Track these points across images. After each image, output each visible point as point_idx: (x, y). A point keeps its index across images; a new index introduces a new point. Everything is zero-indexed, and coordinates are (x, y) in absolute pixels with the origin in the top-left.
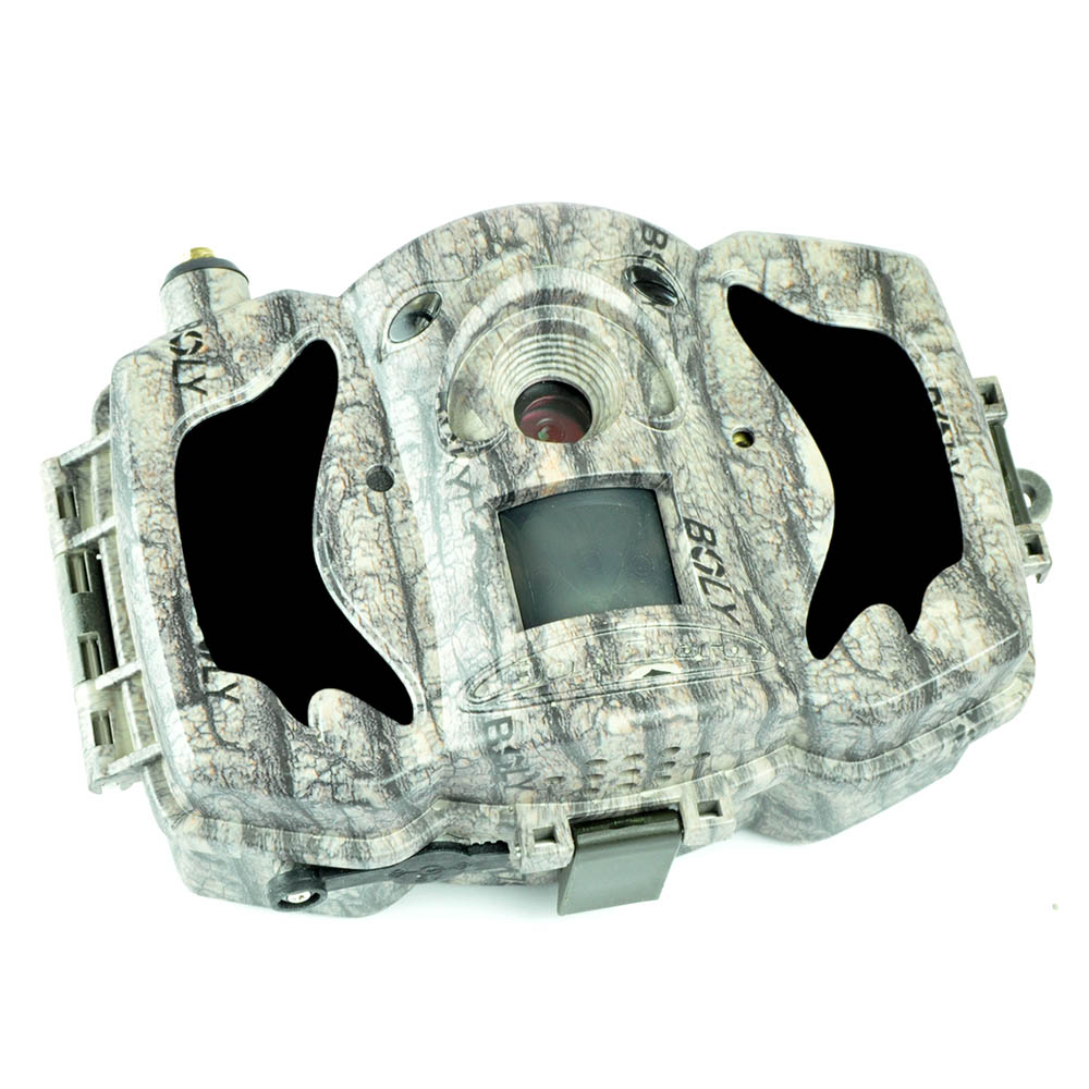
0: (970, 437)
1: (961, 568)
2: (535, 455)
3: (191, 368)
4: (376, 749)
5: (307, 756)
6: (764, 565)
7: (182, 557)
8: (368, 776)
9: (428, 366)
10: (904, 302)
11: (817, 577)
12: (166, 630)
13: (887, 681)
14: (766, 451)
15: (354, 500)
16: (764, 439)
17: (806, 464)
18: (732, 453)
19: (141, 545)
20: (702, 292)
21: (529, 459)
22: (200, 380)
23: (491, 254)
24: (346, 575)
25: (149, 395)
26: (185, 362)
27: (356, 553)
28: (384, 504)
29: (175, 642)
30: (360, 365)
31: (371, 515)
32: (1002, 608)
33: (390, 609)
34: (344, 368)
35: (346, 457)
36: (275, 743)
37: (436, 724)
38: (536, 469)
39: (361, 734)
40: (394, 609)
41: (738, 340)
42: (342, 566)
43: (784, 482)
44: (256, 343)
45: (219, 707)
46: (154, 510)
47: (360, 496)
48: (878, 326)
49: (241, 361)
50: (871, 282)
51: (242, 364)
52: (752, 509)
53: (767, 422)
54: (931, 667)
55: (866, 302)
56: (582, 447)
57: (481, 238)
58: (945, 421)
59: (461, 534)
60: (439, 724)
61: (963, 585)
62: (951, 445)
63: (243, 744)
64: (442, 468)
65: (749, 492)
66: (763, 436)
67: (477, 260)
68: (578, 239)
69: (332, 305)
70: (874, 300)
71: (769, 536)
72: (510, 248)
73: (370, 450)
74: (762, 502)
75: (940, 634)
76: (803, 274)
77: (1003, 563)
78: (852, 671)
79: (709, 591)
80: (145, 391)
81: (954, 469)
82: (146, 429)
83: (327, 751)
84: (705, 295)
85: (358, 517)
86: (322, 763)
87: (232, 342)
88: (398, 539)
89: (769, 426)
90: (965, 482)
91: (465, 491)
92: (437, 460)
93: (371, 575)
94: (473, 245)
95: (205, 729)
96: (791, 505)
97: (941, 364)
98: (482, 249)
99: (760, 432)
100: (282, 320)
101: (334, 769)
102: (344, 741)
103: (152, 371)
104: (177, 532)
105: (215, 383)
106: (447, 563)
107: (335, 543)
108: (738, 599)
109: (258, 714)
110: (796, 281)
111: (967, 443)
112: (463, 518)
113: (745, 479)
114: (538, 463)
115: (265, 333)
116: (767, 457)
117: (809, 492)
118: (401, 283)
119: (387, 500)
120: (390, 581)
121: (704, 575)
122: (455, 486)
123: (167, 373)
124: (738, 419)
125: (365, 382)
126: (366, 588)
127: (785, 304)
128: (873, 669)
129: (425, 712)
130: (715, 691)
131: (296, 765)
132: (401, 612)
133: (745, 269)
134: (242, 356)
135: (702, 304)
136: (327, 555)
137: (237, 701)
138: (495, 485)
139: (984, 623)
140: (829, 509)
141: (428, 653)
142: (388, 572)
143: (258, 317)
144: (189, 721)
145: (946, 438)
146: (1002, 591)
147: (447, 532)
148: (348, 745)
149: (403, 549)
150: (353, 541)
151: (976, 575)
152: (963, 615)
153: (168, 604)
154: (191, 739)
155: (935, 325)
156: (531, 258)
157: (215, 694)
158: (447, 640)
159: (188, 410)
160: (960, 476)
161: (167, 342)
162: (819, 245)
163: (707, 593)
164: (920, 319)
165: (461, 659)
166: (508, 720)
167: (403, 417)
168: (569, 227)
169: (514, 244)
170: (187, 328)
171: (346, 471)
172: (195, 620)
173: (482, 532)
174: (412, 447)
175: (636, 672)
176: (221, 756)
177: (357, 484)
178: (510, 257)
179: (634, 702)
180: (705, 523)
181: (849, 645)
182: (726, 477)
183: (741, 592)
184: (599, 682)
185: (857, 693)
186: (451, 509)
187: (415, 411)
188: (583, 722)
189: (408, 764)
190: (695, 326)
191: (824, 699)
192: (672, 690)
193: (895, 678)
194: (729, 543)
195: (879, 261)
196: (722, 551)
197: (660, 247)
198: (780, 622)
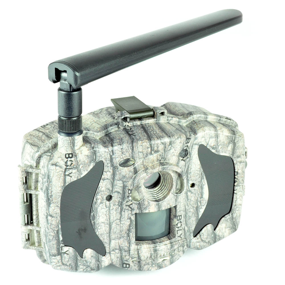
0: (241, 184)
1: (229, 215)
2: (149, 205)
4: (97, 264)
5: (81, 266)
6: (189, 217)
7: (60, 219)
8: (94, 270)
9: (128, 177)
10: (237, 150)
11: (199, 219)
12: (54, 238)
13: (207, 243)
14: (197, 189)
15: (102, 204)
16: (197, 186)
17: (204, 192)
18: (189, 190)
19: (51, 217)
21: (147, 206)
22: (70, 173)
23: (151, 154)
24: (97, 223)
26: (68, 169)
27: (101, 218)
28: (109, 205)
29: (56, 241)
30: (110, 168)
31: (105, 208)
32: (235, 225)
33: (106, 231)
34: (106, 169)
35: (102, 193)
36: (75, 263)
37: (111, 257)
38: (149, 209)
39: (94, 260)
40: (107, 231)
41: (198, 160)
42: (97, 221)
43: (198, 197)
44: (86, 163)
45: (64, 256)
46: (55, 208)
47: (104, 203)
48: (230, 156)
49: (81, 168)
50: (231, 144)
51: (82, 169)
52: (190, 204)
53: (199, 182)
54: (217, 239)
55: (229, 150)
56: (160, 204)
57: (149, 149)
58: (237, 180)
59: (127, 218)
61: (229, 220)
62: (236, 186)
63: (68, 264)
64: (126, 201)
65: (190, 199)
66: (197, 185)
67: (147, 155)
68: (172, 149)
69: (106, 152)
70: (231, 149)
71: (192, 210)
72: (156, 152)
73: (108, 191)
74: (193, 202)
75: (221, 232)
76: (217, 142)
77: (238, 214)
78: (200, 241)
80: (57, 177)
81: (235, 192)
82: (56, 187)
83: (86, 265)
84: (194, 149)
85: (103, 208)
87: (80, 163)
88: (111, 213)
89: (199, 183)
91: (130, 209)
92: (125, 199)
93: (103, 223)
94: (147, 151)
95: (60, 261)
96: (198, 203)
97: (240, 166)
98: (149, 152)
100: (93, 156)
102: (90, 262)
103: (59, 171)
104: (60, 213)
105: (75, 174)
106: (121, 223)
107: (96, 215)
108: (183, 231)
109: (72, 257)
110: (215, 144)
111: (240, 186)
112: (128, 215)
113: (190, 196)
114: (149, 207)
115: (88, 160)
116: (196, 191)
117: (203, 199)
118: (126, 155)
119: (110, 204)
120: (107, 224)
121: (178, 229)
122: (128, 207)
123: (63, 172)
124: (192, 181)
125: (110, 173)
126: (101, 226)
127: (211, 149)
128: (205, 240)
129: (109, 254)
133: (204, 141)
134: (82, 166)
135: (193, 152)
137: (68, 254)
138: (138, 210)
139: (230, 229)
140: (206, 203)
141: (112, 241)
142: (107, 222)
143: (87, 156)
144: (57, 259)
145: (236, 184)
146: (236, 221)
147: (123, 216)
148: (91, 263)
149: (111, 216)
150: (100, 215)
151: (232, 218)
152: (226, 227)
153: (55, 232)
154: (57, 263)
155: (242, 156)
156: (160, 155)
157: (63, 253)
158: (117, 239)
159: (67, 181)
160: (236, 194)
161: (64, 163)
162: (223, 134)
163: (177, 234)
164: (239, 154)
165: (120, 246)
166: (129, 264)
167: (118, 185)
168: (171, 146)
169: (157, 151)
170: (69, 157)
171: (102, 197)
172: (61, 235)
173: (132, 220)
174: (119, 192)
175: (160, 260)
176: (63, 267)
177: (104, 200)
178: (155, 155)
179: (158, 265)
180: (181, 215)
181: (201, 235)
182: (186, 196)
183: (183, 228)
184: (152, 263)
185: (200, 246)
186: (126, 211)
187: (122, 185)
188: (146, 269)
189: (103, 266)
190: (190, 159)
191: (193, 247)
192: (166, 262)
193: (209, 242)
194: (184, 216)
195: (235, 139)
196: (182, 220)
197: (188, 143)
198: (189, 230)
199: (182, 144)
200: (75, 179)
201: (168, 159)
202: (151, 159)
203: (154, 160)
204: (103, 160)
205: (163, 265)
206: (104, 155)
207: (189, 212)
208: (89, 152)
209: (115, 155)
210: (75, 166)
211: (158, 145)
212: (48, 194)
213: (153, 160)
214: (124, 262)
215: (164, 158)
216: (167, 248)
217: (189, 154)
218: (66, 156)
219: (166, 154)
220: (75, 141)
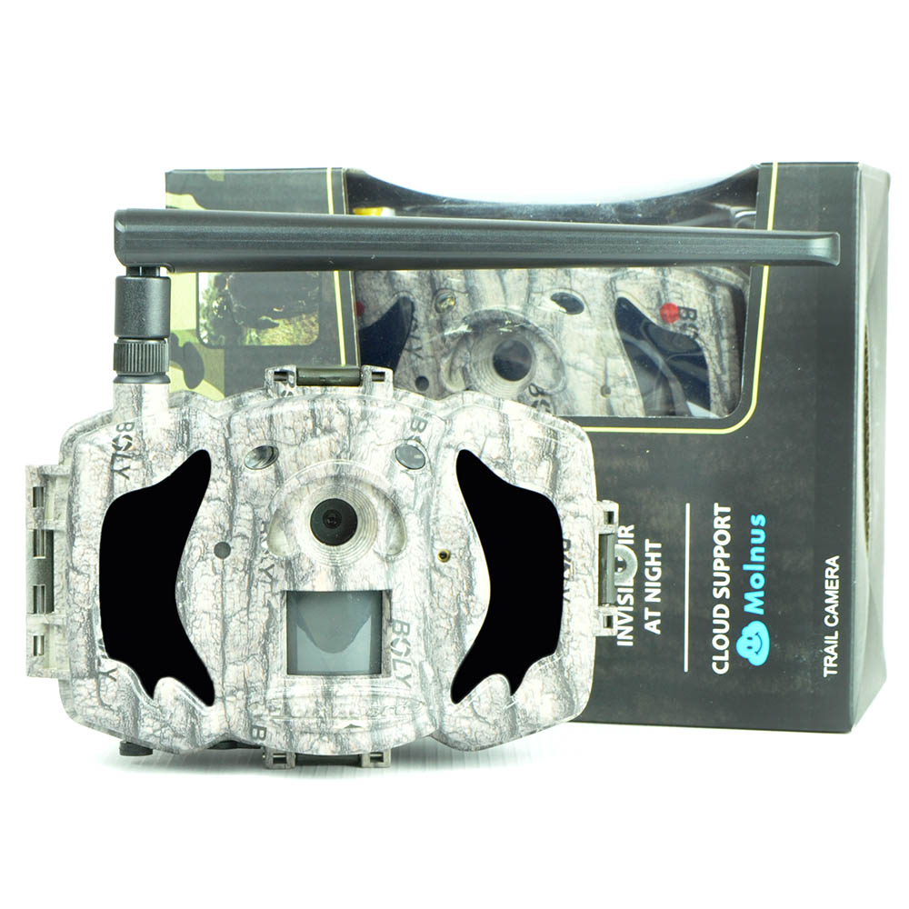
0: (579, 576)
1: (552, 660)
2: (313, 571)
3: (122, 460)
4: (189, 721)
5: (149, 719)
6: (436, 641)
7: (98, 583)
8: (181, 736)
9: (263, 493)
10: (564, 480)
11: (466, 653)
12: (81, 629)
13: (490, 724)
14: (456, 567)
15: (204, 562)
16: (456, 559)
17: (477, 580)
18: (435, 565)
19: (75, 573)
20: (442, 454)
21: (309, 573)
22: (126, 469)
23: (314, 434)
24: (191, 610)
25: (94, 475)
26: (120, 455)
27: (200, 598)
28: (222, 567)
29: (85, 638)
30: (224, 473)
31: (212, 574)
32: (569, 690)
33: (213, 636)
34: (215, 473)
35: (205, 534)
36: (133, 708)
37: (226, 712)
38: (312, 580)
39: (182, 711)
40: (215, 637)
41: (457, 489)
42: (190, 605)
43: (461, 590)
44: (164, 449)
45: (104, 682)
46: (86, 551)
47: (209, 561)
48: (544, 492)
49: (153, 459)
50: (548, 462)
51: (153, 462)
52: (438, 604)
53: (461, 549)
54: (518, 720)
55: (541, 475)
56: (341, 572)
57: (310, 423)
58: (568, 563)
59: (261, 605)
60: (228, 711)
61: (550, 672)
62: (568, 579)
63: (114, 707)
64: (259, 559)
65: (439, 593)
66: (456, 557)
67: (304, 436)
68: (369, 431)
69: (214, 429)
70: (547, 475)
71: (444, 623)
72: (326, 433)
73: (220, 531)
74: (445, 600)
75: (529, 701)
76: (507, 451)
77: (577, 662)
78: (471, 715)
79: (397, 667)
80: (93, 472)
81: (565, 595)
82: (89, 497)
83: (161, 718)
84: (444, 456)
85: (206, 574)
86: (157, 725)
87: (150, 446)
88: (226, 592)
89: (461, 551)
90: (570, 605)
91: (269, 580)
92: (257, 552)
93: (206, 612)
94: (304, 425)
95: (94, 694)
96: (462, 606)
97: (576, 525)
98: (309, 430)
99: (454, 554)
100: (183, 435)
101: (163, 730)
102: (172, 714)
103: (99, 459)
104: (98, 567)
105: (136, 473)
106: (251, 617)
107: (189, 589)
108: (414, 669)
109: (125, 690)
110: (502, 455)
111: (578, 580)
112: (264, 596)
113: (439, 584)
114: (314, 577)
115: (170, 443)
116: (455, 572)
117: (474, 598)
118: (257, 435)
119: (224, 565)
120: (216, 618)
121: (397, 657)
122: (264, 574)
123: (107, 461)
124: (443, 544)
125: (225, 485)
126: (201, 621)
127: (492, 468)
128: (484, 716)
129: (221, 703)
131: (142, 724)
132: (219, 639)
133: (472, 442)
134: (155, 456)
135: (440, 464)
136: (183, 596)
137: (115, 680)
138: (286, 583)
139: (556, 697)
140: (484, 611)
141: (230, 667)
142: (216, 612)
143: (169, 431)
144: (86, 688)
145: (566, 574)
146: (572, 680)
147: (254, 599)
148: (174, 716)
149: (227, 599)
150: (199, 590)
151: (560, 667)
152: (545, 690)
153: (85, 613)
154: (86, 699)
155: (578, 498)
156: (338, 442)
157: (104, 674)
158: (241, 663)
159: (116, 487)
160: (568, 601)
161: (111, 440)
162: (522, 432)
163: (395, 669)
164: (571, 492)
165: (247, 680)
166: (265, 729)
167: (244, 516)
168: (365, 422)
169: (329, 430)
170: (125, 429)
171: (203, 543)
172: (100, 624)
173: (273, 609)
174: (244, 537)
175: (340, 725)
176: (101, 712)
177: (208, 553)
178: (325, 439)
179: (336, 740)
180: (405, 621)
181: (473, 699)
182: (428, 581)
183: (417, 664)
184: (319, 727)
185: (471, 730)
186: (259, 586)
187: (250, 516)
188: (305, 745)
189: (205, 733)
190: (432, 479)
191: (451, 730)
192: (359, 735)
193: (496, 723)
194: (418, 630)
195: (556, 449)
196: (412, 637)
197: (421, 431)
198: (438, 679)
199: (398, 427)
200: (139, 487)
201: (360, 457)
202: (315, 449)
203: (321, 453)
204: (207, 448)
205: (350, 742)
206: (210, 436)
207: (437, 627)
208: (172, 422)
209: (234, 436)
210: (137, 453)
211: (332, 414)
212: (72, 513)
213: (319, 452)
214: (253, 724)
215: (347, 452)
216: (361, 696)
217: (428, 465)
218: (118, 426)
219: (354, 442)
220: (143, 395)
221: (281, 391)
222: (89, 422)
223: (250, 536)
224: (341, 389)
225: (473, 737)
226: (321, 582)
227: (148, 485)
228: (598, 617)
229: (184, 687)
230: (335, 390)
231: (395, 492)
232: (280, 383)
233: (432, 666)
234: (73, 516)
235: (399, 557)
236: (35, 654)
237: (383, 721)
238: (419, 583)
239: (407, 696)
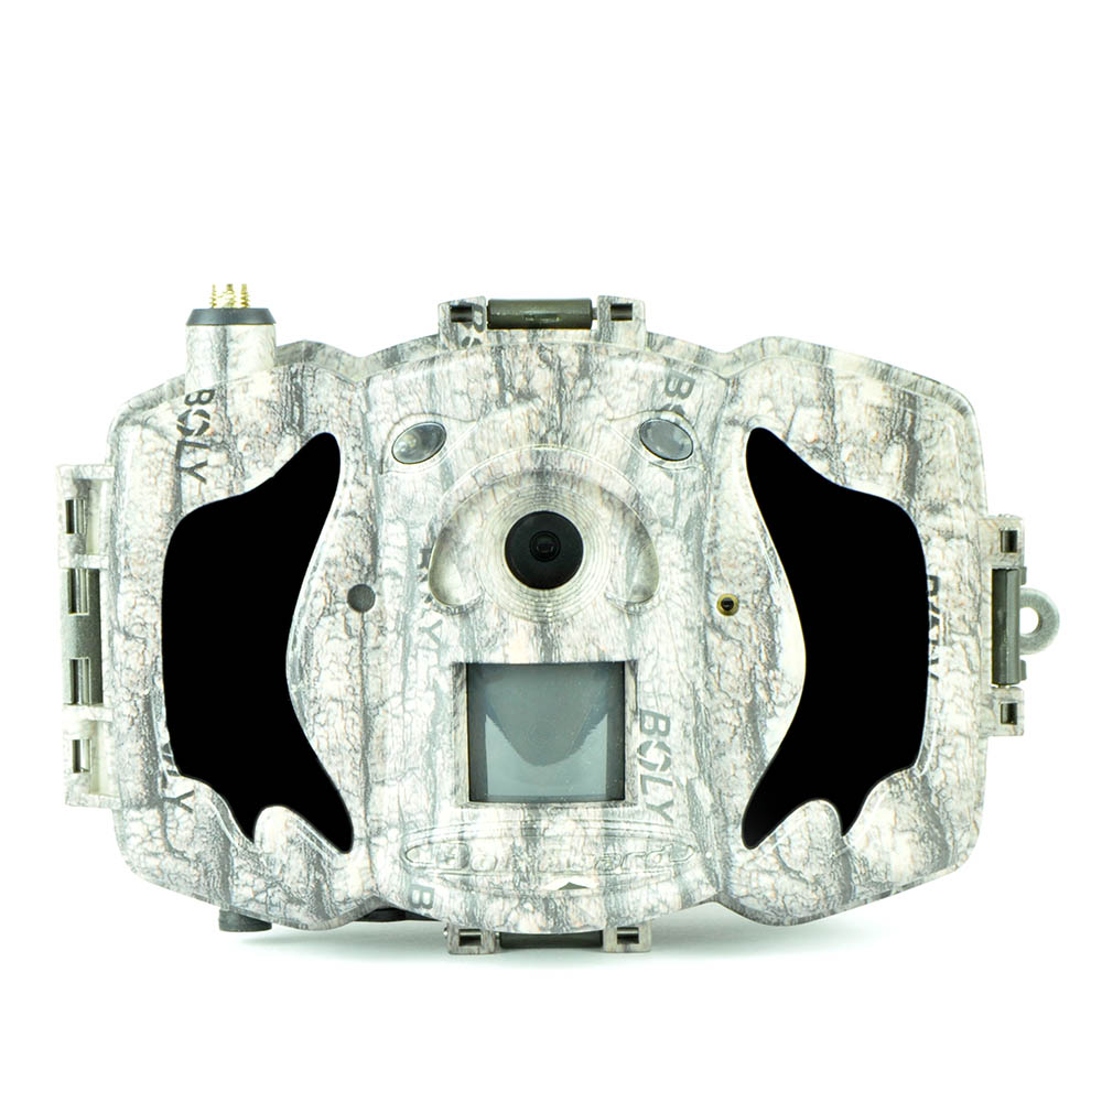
0: (955, 637)
1: (911, 776)
2: (505, 630)
3: (194, 451)
4: (311, 877)
5: (247, 874)
6: (717, 746)
7: (160, 654)
8: (300, 902)
9: (422, 502)
10: (928, 476)
11: (766, 765)
12: (134, 728)
13: (807, 883)
14: (747, 624)
15: (331, 618)
16: (747, 611)
17: (782, 645)
18: (712, 621)
19: (123, 637)
20: (721, 436)
21: (498, 633)
22: (201, 465)
23: (502, 402)
24: (312, 697)
25: (150, 476)
26: (190, 444)
27: (325, 675)
28: (360, 626)
29: (141, 742)
30: (362, 471)
31: (345, 637)
32: (939, 826)
33: (348, 739)
34: (347, 470)
35: (332, 570)
36: (220, 857)
37: (371, 862)
38: (504, 645)
39: (300, 861)
40: (352, 739)
41: (747, 494)
42: (309, 687)
43: (758, 662)
44: (263, 431)
45: (173, 814)
46: (139, 601)
47: (338, 615)
48: (894, 498)
49: (245, 449)
50: (900, 447)
51: (245, 454)
52: (719, 685)
53: (755, 593)
54: (854, 875)
55: (889, 469)
56: (552, 631)
57: (494, 383)
58: (935, 615)
59: (423, 687)
60: (374, 861)
61: (907, 796)
62: (936, 643)
63: (190, 854)
64: (418, 612)
65: (719, 666)
66: (747, 607)
67: (486, 406)
68: (593, 396)
69: (344, 398)
70: (898, 469)
71: (729, 716)
72: (522, 400)
73: (357, 567)
74: (731, 678)
75: (871, 844)
76: (832, 428)
77: (953, 778)
78: (777, 868)
79: (648, 789)
80: (146, 471)
81: (932, 669)
82: (142, 512)
83: (267, 872)
84: (724, 439)
85: (335, 637)
86: (260, 883)
87: (239, 428)
88: (368, 666)
89: (756, 597)
90: (939, 685)
91: (434, 645)
92: (415, 602)
93: (336, 700)
94: (485, 388)
95: (157, 833)
96: (758, 687)
97: (948, 552)
98: (493, 395)
99: (745, 602)
100: (292, 408)
101: (270, 891)
102: (284, 866)
103: (156, 450)
104: (159, 627)
105: (217, 472)
106: (407, 708)
107: (307, 661)
108: (678, 792)
109: (208, 827)
110: (822, 436)
111: (952, 643)
112: (428, 672)
113: (719, 651)
114: (506, 640)
115: (272, 421)
116: (746, 630)
117: (779, 675)
118: (411, 406)
119: (364, 623)
120: (353, 709)
121: (647, 772)
122: (426, 636)
123: (170, 454)
124: (727, 585)
125: (363, 491)
126: (329, 713)
127: (805, 459)
128: (797, 869)
129: (364, 847)
130: (628, 902)
131: (236, 882)
132: (358, 744)
133: (773, 414)
134: (247, 445)
135: (718, 451)
136: (298, 673)
137: (190, 811)
138: (461, 650)
139: (917, 838)
140: (795, 695)
141: (376, 789)
142: (352, 699)
143: (268, 403)
144: (144, 824)
145: (933, 633)
146: (944, 809)
147: (413, 678)
148: (286, 869)
149: (370, 678)
150: (324, 663)
151: (923, 787)
152: (899, 827)
153: (140, 702)
154: (143, 841)
155: (953, 506)
156: (541, 414)
157: (172, 800)
158: (395, 782)
159: (185, 496)
160: (936, 678)
161: (175, 419)
162: (856, 397)
163: (644, 791)
164: (940, 497)
165: (403, 810)
166: (431, 891)
167: (392, 541)
168: (587, 382)
169: (526, 396)
170: (199, 401)
171: (330, 587)
172: (164, 719)
173: (442, 693)
174: (395, 575)
175: (553, 884)
176: (169, 862)
177: (337, 602)
178: (520, 410)
179: (546, 909)
180: (662, 712)
181: (780, 841)
182: (701, 647)
183: (684, 782)
184: (516, 887)
185: (776, 891)
186: (420, 657)
187: (403, 541)
188: (496, 918)
189: (338, 897)
190: (705, 478)
191: (743, 892)
192: (585, 901)
193: (817, 881)
194: (684, 727)
195: (913, 424)
196: (674, 739)
197: (684, 396)
198: (719, 808)
199: (644, 389)
200: (222, 495)
201: (578, 439)
202: (504, 427)
203: (514, 433)
204: (333, 429)
205: (570, 913)
206: (337, 410)
207: (717, 722)
208: (275, 387)
209: (375, 409)
210: (218, 439)
211: (531, 368)
212: (116, 539)
213: (511, 432)
214: (413, 882)
215: (558, 431)
216: (586, 836)
217: (697, 454)
218: (188, 397)
219: (569, 414)
220: (228, 345)
221: (462, 337)
222: (153, 393)
223: (402, 573)
224: (560, 332)
225: (780, 903)
226: (519, 648)
227: (238, 492)
228: (991, 706)
229: (303, 823)
230: (550, 334)
231: (637, 496)
232: (459, 324)
233: (711, 786)
234: (117, 544)
235: (648, 605)
236: (77, 768)
237: (624, 877)
238: (685, 650)
239: (665, 836)
